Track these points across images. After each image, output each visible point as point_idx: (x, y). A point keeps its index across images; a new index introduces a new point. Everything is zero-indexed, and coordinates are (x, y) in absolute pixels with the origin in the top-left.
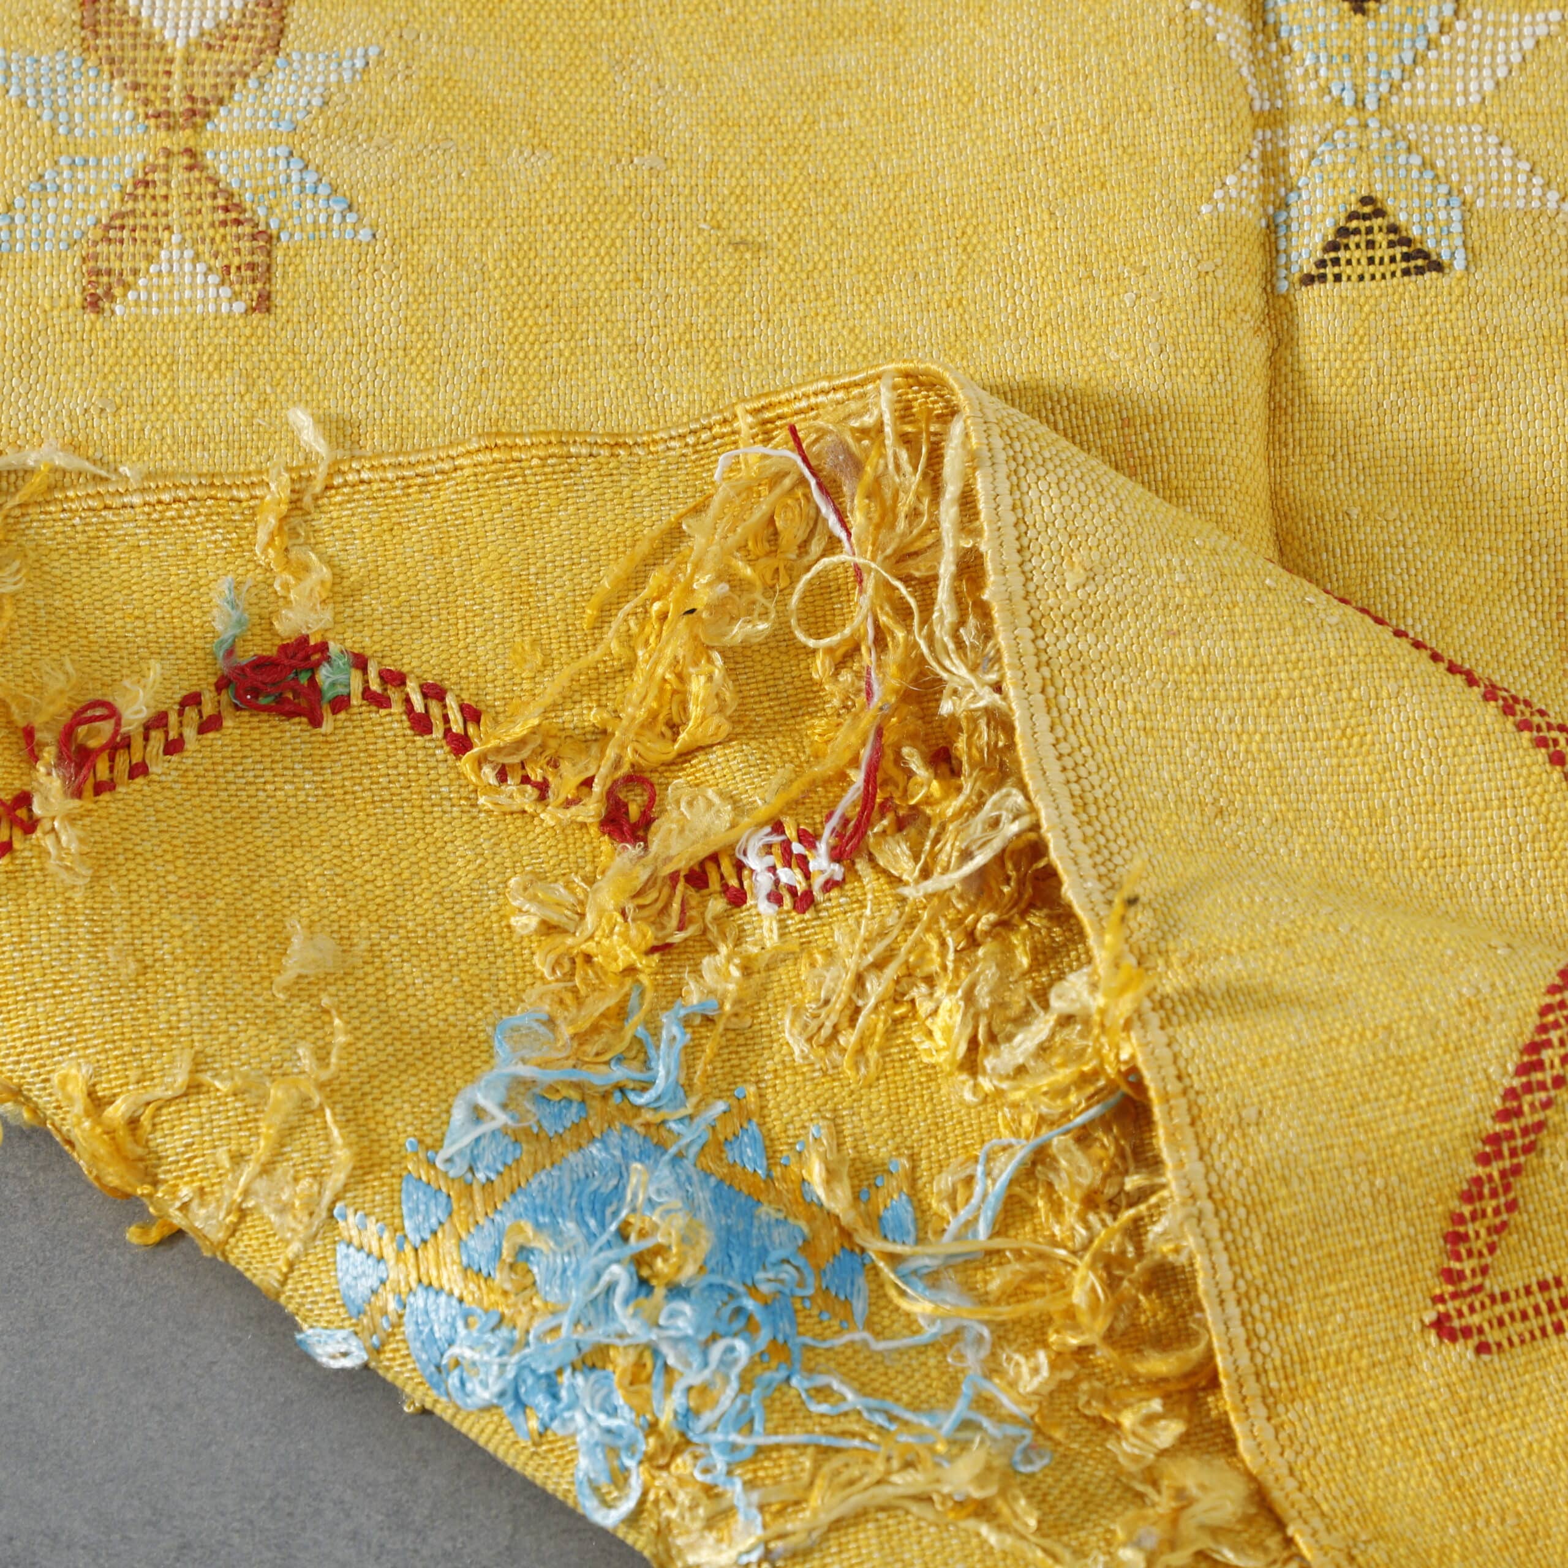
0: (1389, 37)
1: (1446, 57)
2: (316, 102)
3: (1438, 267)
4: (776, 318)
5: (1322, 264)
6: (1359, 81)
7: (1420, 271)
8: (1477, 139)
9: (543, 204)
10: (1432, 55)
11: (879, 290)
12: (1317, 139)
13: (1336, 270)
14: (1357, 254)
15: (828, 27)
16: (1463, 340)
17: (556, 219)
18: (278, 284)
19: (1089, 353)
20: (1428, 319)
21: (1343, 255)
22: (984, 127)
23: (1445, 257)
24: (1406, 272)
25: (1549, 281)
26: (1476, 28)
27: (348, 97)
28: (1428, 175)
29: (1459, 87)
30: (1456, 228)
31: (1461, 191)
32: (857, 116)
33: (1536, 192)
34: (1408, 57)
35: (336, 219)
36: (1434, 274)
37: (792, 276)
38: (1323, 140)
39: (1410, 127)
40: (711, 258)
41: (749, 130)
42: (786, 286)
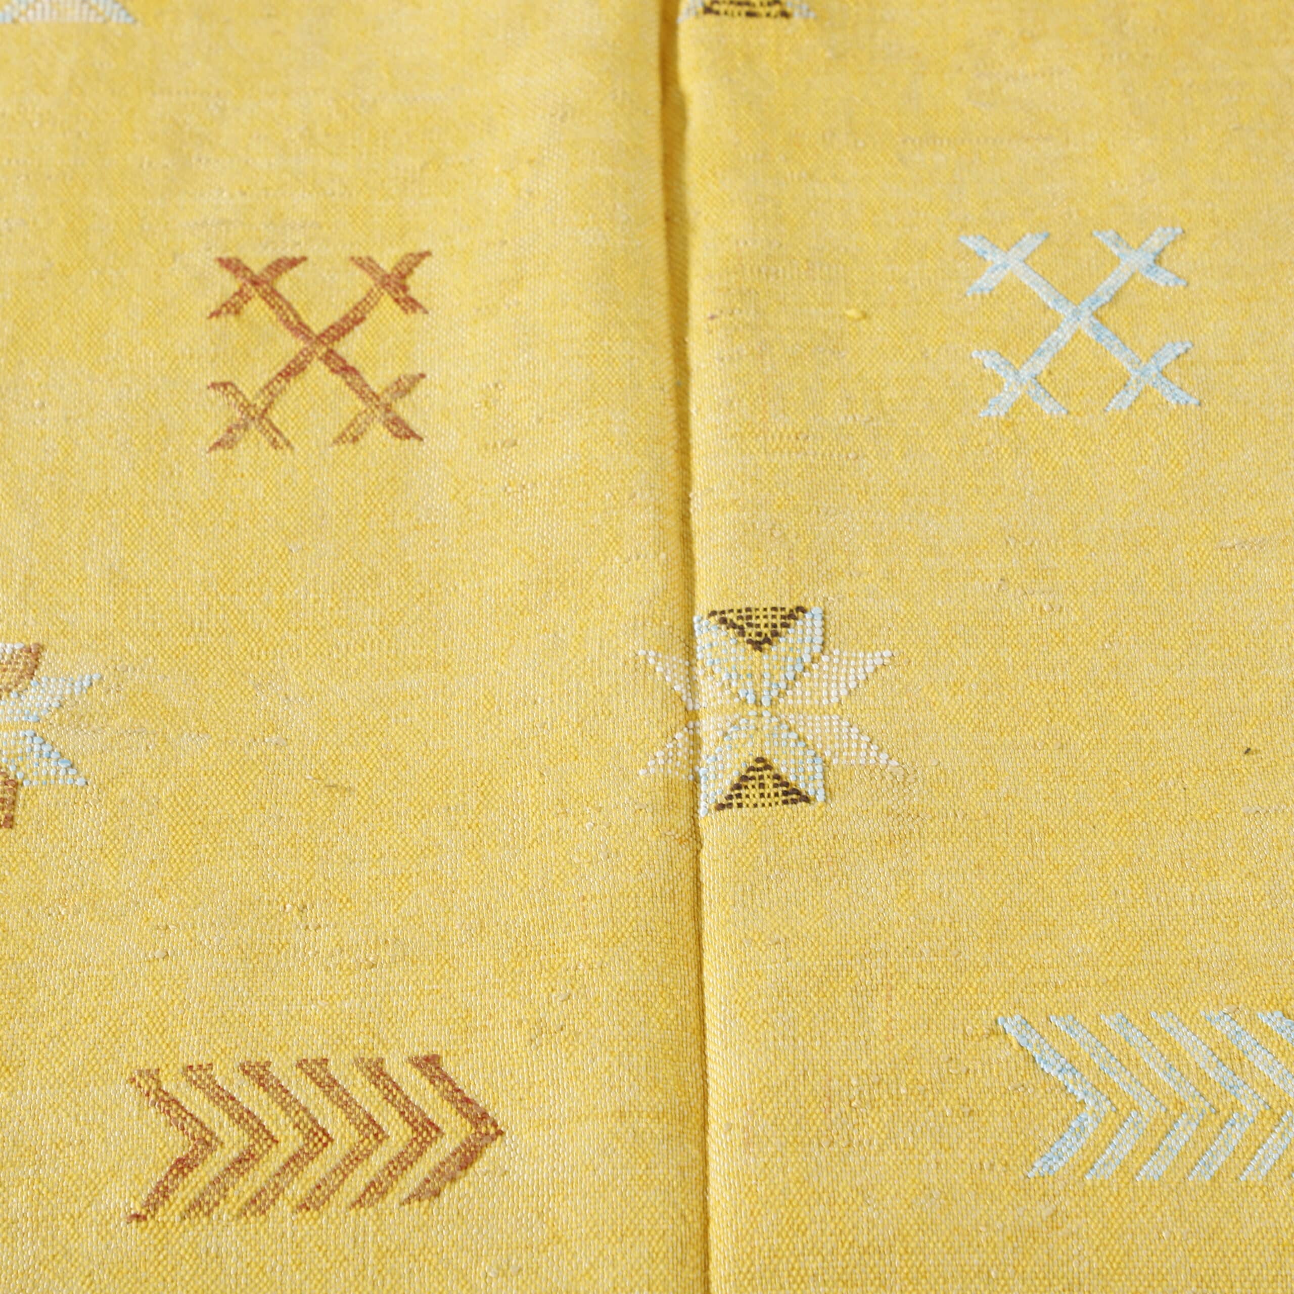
0: (778, 663)
1: (816, 676)
2: (55, 704)
3: (807, 799)
4: (353, 832)
5: (730, 797)
6: (758, 689)
7: (794, 801)
8: (835, 723)
9: (202, 765)
10: (807, 675)
11: (423, 816)
12: (728, 724)
13: (739, 801)
14: (753, 791)
15: (401, 663)
16: (823, 842)
17: (210, 774)
18: (19, 811)
19: (561, 858)
20: (800, 830)
21: (744, 792)
22: (500, 722)
23: (811, 793)
24: (785, 802)
25: (879, 808)
26: (836, 660)
27: (77, 702)
28: (801, 745)
29: (825, 693)
30: (819, 776)
31: (823, 754)
32: (416, 715)
33: (873, 754)
34: (790, 676)
35: (62, 772)
36: (804, 804)
37: (366, 807)
38: (732, 725)
39: (791, 716)
40: (313, 796)
41: (344, 723)
42: (361, 813)
